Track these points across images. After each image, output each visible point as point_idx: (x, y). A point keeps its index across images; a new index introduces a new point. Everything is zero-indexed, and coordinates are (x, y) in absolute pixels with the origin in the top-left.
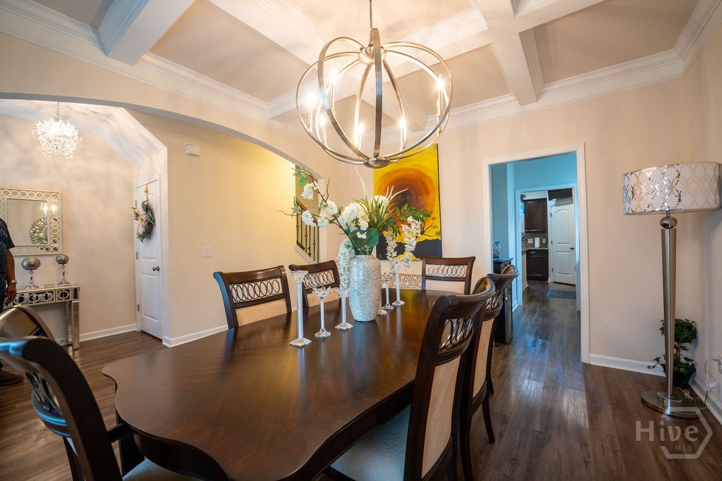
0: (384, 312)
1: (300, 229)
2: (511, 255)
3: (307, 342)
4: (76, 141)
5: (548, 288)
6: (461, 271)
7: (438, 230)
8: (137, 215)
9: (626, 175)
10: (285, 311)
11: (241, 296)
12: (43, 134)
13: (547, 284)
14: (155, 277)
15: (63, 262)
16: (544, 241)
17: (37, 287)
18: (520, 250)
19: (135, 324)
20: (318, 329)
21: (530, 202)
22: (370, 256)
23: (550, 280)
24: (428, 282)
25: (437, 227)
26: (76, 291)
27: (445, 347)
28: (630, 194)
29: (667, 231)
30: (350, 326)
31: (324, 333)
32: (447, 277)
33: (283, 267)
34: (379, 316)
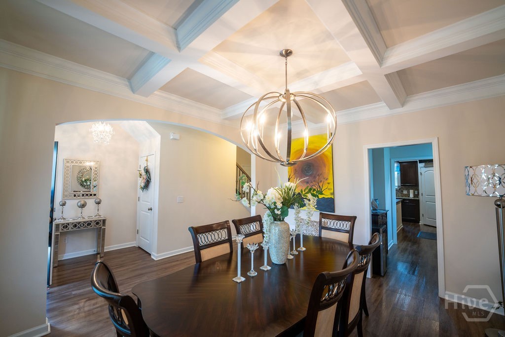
0: (291, 257)
1: (238, 183)
2: (388, 207)
3: (243, 279)
4: (111, 134)
5: (419, 230)
6: (346, 225)
7: (332, 191)
8: (141, 175)
9: (466, 167)
10: (228, 251)
11: (204, 241)
12: (95, 131)
13: (419, 225)
14: (149, 214)
15: (98, 203)
16: (416, 193)
17: (84, 218)
18: (395, 201)
19: (135, 242)
20: (249, 269)
21: (404, 164)
22: (283, 222)
23: (421, 223)
24: (323, 231)
25: (331, 189)
26: (104, 221)
27: (325, 300)
28: (469, 181)
29: (500, 210)
30: (269, 268)
31: (253, 273)
32: (336, 229)
33: (228, 221)
34: (289, 260)
